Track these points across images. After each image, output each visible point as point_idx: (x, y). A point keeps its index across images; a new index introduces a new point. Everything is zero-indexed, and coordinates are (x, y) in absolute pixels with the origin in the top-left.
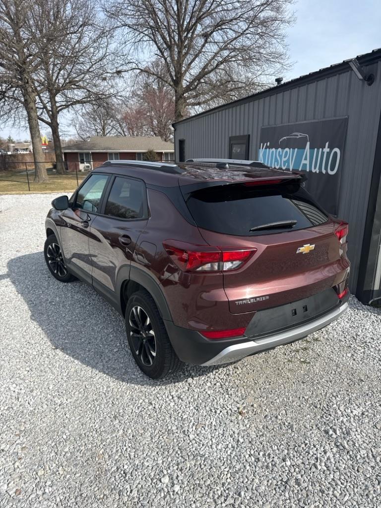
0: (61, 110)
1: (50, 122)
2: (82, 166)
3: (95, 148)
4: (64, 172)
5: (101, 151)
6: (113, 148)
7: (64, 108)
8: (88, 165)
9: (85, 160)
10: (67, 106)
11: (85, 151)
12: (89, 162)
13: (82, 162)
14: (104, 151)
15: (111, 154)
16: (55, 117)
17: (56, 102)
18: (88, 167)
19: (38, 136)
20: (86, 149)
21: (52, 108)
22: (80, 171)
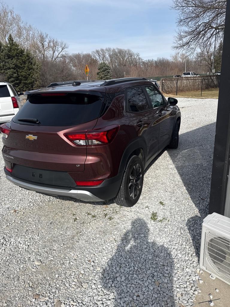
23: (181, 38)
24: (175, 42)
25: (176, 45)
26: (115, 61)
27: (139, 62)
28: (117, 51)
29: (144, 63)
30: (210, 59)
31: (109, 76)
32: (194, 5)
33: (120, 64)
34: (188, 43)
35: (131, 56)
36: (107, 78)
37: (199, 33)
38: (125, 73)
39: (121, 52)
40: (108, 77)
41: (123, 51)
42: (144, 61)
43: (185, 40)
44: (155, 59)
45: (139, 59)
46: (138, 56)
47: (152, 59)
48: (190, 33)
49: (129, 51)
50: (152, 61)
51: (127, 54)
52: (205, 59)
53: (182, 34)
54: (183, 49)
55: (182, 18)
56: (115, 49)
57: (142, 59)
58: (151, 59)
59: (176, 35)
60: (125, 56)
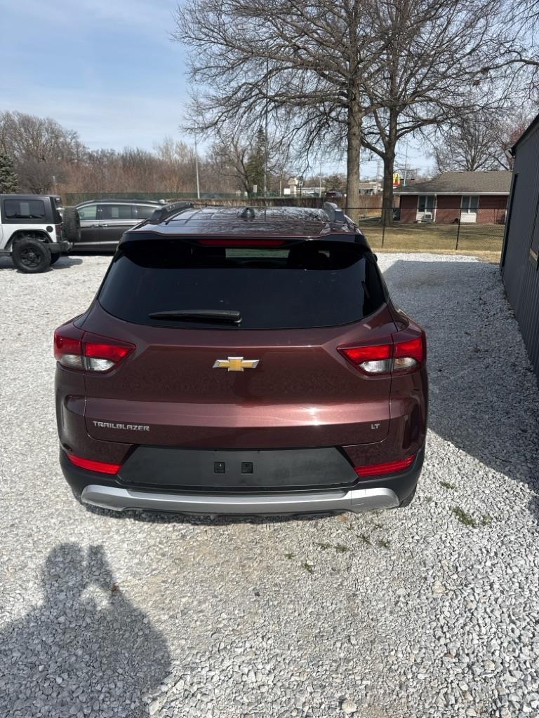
0: (403, 134)
1: (384, 152)
2: (419, 216)
3: (444, 189)
4: (390, 223)
5: (453, 193)
6: (470, 190)
7: (407, 132)
8: (430, 213)
9: (426, 206)
10: (412, 129)
11: (428, 193)
12: (431, 209)
13: (422, 210)
14: (457, 193)
15: (466, 198)
16: (392, 144)
17: (397, 124)
18: (429, 216)
19: (356, 173)
20: (430, 191)
21: (390, 132)
22: (416, 222)
23: (200, 110)
24: (187, 116)
25: (189, 124)
26: (11, 143)
27: (77, 152)
28: (16, 119)
29: (91, 157)
30: (242, 161)
31: (10, 183)
32: (222, 41)
33: (29, 153)
34: (216, 123)
35: (57, 137)
36: (5, 187)
37: (238, 104)
38: (54, 177)
39: (27, 122)
40: (8, 184)
41: (33, 122)
42: (90, 151)
43: (210, 116)
44: (119, 150)
45: (78, 145)
46: (74, 138)
47: (112, 150)
48: (219, 102)
49: (50, 124)
50: (112, 154)
51: (47, 131)
52: (231, 162)
53: (202, 100)
54: (205, 136)
55: (198, 65)
56: (11, 113)
57: (84, 147)
58: (108, 148)
59: (190, 101)
60: (39, 135)
